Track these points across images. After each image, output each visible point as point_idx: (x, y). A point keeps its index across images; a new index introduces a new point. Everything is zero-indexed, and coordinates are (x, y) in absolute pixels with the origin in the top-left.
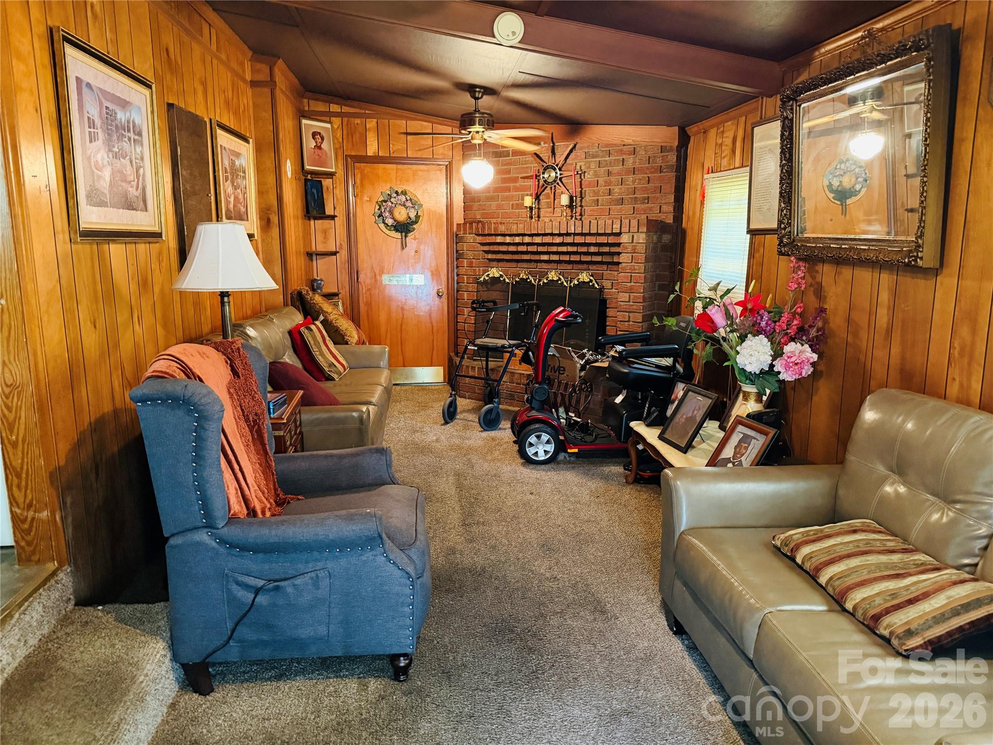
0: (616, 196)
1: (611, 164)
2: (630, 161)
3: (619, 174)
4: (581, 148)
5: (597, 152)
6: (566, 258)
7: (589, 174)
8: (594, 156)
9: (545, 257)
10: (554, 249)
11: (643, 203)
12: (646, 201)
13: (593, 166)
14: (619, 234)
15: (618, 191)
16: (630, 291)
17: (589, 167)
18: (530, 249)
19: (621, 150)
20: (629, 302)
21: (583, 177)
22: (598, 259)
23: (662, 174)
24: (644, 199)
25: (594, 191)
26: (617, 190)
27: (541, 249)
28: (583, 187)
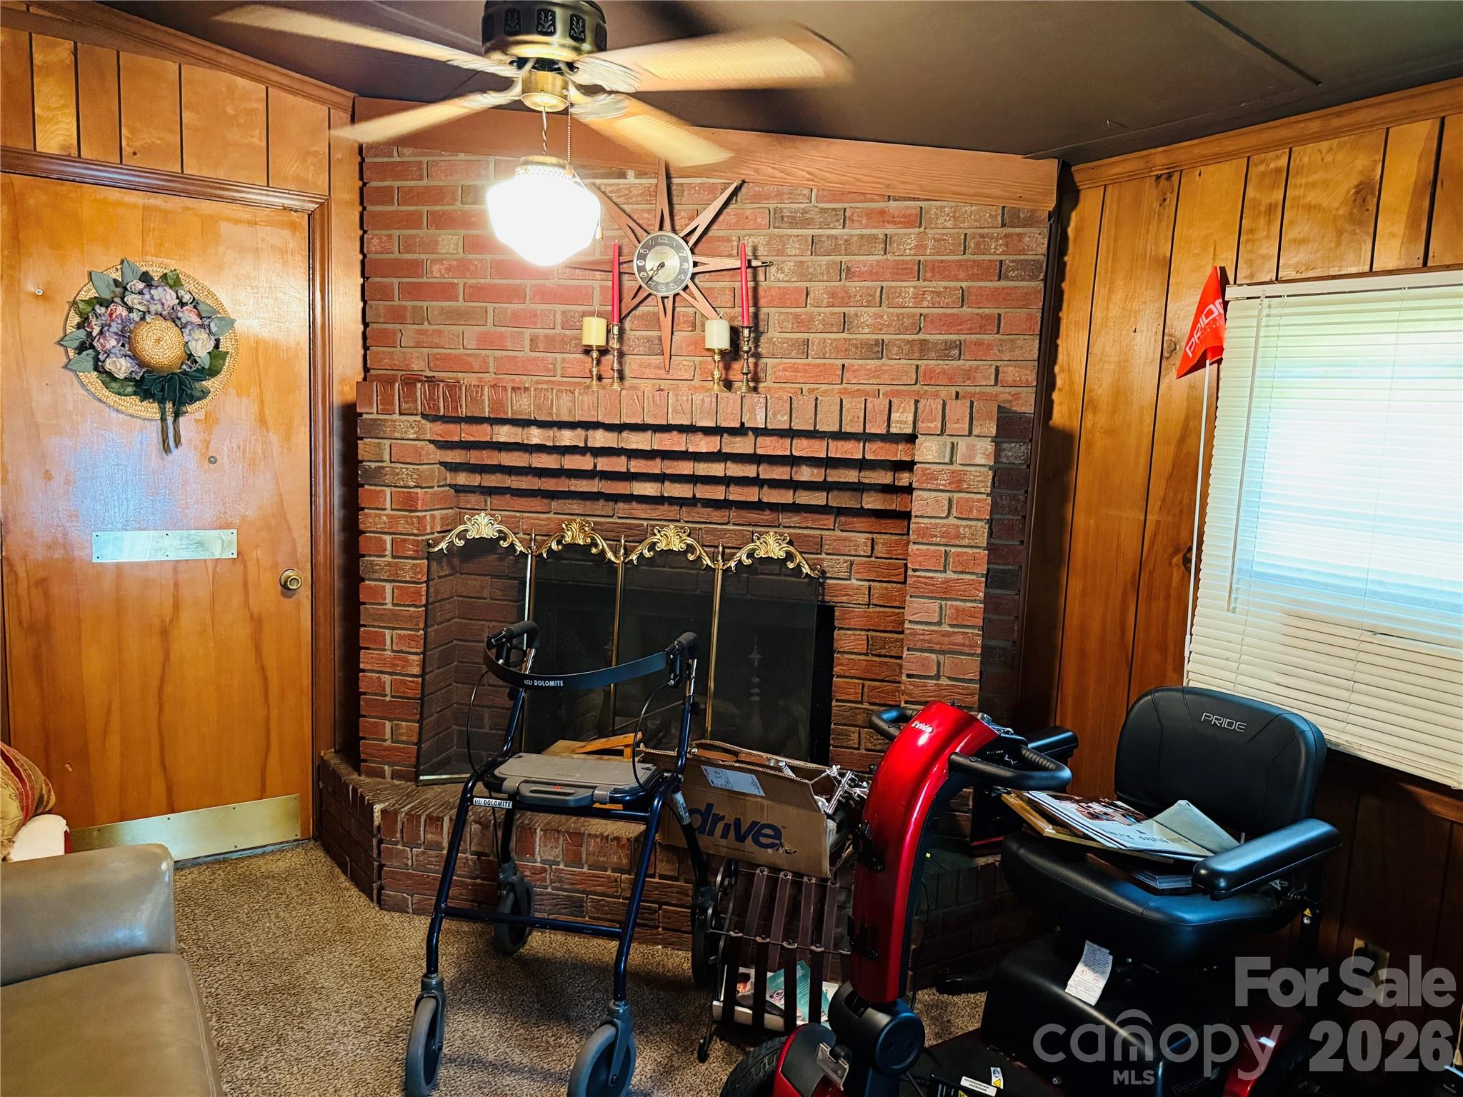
0: (866, 335)
1: (849, 246)
2: (908, 242)
3: (874, 275)
4: (757, 198)
5: (804, 212)
6: (718, 493)
7: (780, 269)
8: (794, 223)
9: (649, 489)
10: (685, 468)
11: (946, 357)
12: (957, 352)
13: (793, 248)
14: (911, 438)
15: (871, 321)
16: (945, 592)
17: (781, 253)
18: (604, 464)
19: (882, 213)
20: (939, 623)
21: (761, 277)
22: (818, 499)
23: (1003, 283)
24: (951, 346)
25: (797, 316)
26: (867, 316)
27: (637, 466)
28: (762, 302)
